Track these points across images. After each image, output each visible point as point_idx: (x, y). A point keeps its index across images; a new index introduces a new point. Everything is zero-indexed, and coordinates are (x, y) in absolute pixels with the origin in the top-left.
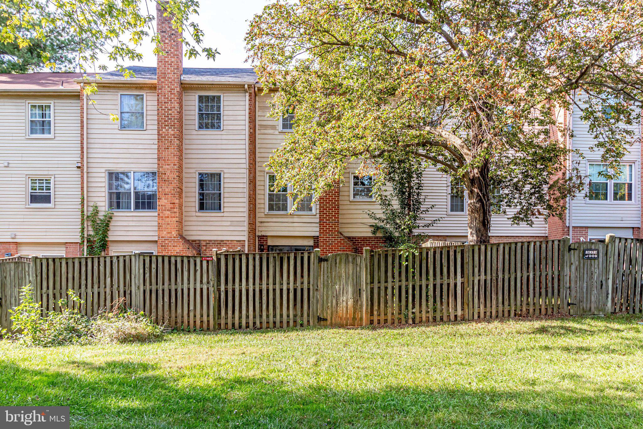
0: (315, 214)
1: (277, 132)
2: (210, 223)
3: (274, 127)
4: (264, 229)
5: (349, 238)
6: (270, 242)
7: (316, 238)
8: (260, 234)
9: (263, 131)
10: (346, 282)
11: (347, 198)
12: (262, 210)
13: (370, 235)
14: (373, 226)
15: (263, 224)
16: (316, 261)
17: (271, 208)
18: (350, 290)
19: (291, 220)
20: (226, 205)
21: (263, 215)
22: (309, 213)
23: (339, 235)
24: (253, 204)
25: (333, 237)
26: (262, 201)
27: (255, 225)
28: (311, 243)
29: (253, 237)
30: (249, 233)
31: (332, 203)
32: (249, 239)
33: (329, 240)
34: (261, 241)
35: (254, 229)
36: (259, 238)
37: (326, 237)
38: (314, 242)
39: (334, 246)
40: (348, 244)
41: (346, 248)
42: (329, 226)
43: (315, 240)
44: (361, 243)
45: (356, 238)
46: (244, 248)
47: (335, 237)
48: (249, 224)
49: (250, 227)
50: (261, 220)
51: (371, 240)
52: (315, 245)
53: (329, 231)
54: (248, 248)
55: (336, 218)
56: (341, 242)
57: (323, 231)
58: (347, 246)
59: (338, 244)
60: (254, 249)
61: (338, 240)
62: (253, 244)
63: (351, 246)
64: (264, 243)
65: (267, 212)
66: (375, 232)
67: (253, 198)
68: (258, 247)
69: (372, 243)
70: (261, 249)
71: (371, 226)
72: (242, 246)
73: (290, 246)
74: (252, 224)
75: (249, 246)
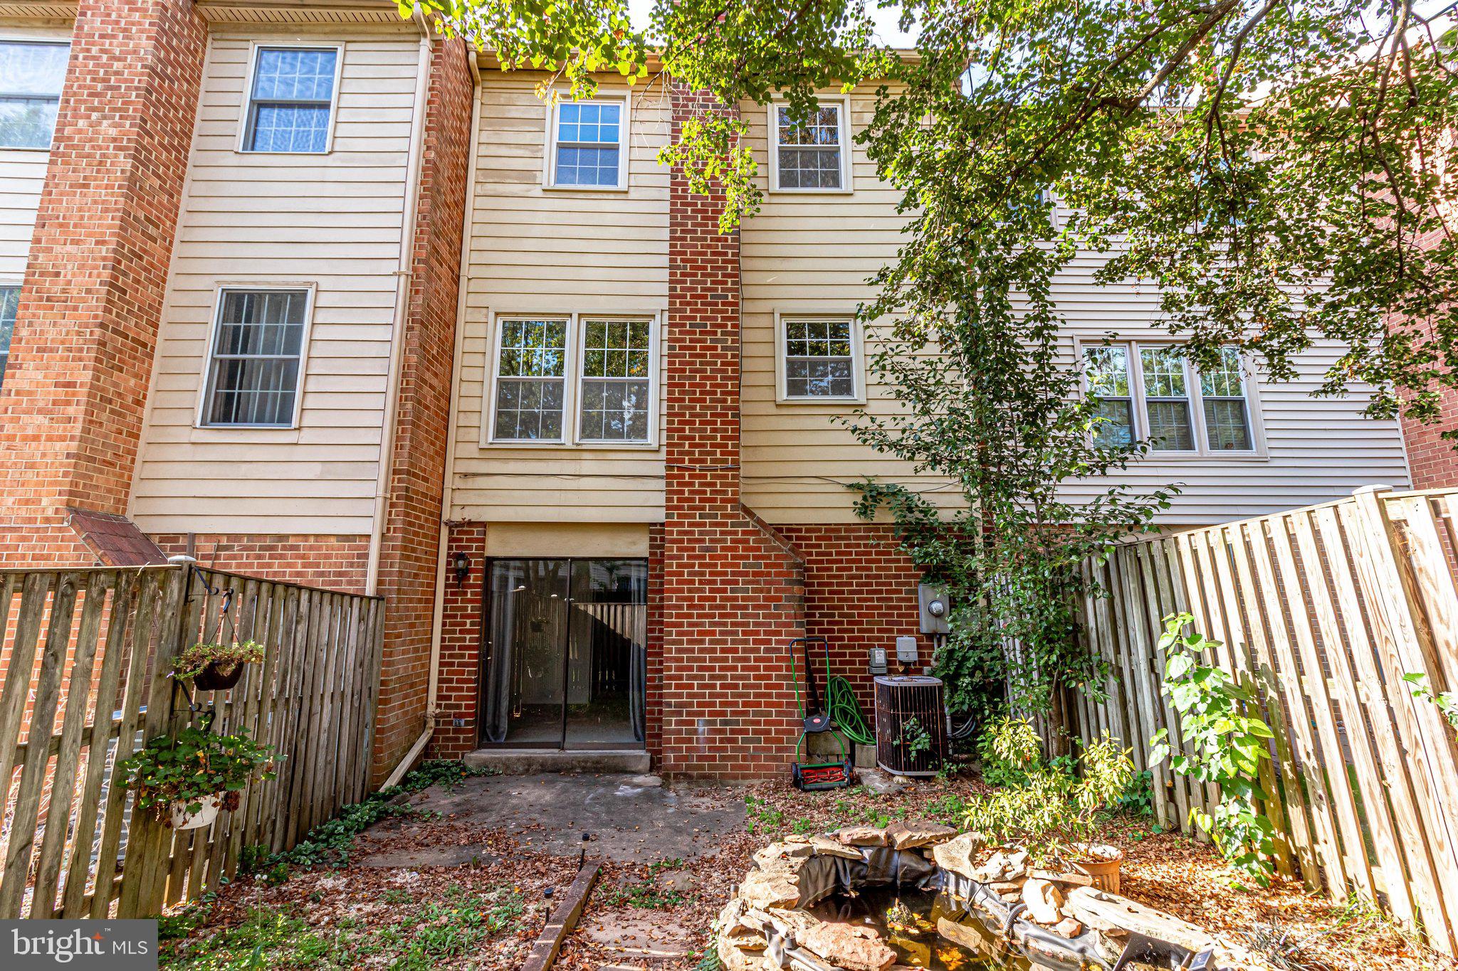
0: (655, 446)
1: (537, 191)
2: (244, 470)
3: (527, 176)
4: (472, 498)
5: (778, 529)
6: (496, 546)
7: (656, 531)
8: (457, 516)
9: (490, 188)
11: (766, 394)
12: (473, 435)
13: (851, 518)
14: (859, 487)
15: (471, 483)
17: (503, 430)
19: (569, 467)
20: (311, 402)
21: (472, 450)
22: (636, 443)
23: (737, 516)
24: (419, 402)
25: (717, 524)
26: (474, 405)
27: (440, 482)
28: (640, 547)
29: (411, 524)
30: (392, 505)
31: (712, 401)
32: (388, 529)
33: (701, 533)
34: (461, 540)
35: (432, 499)
36: (451, 532)
37: (690, 525)
38: (651, 547)
39: (720, 557)
40: (774, 549)
41: (767, 566)
42: (701, 484)
43: (655, 539)
44: (819, 546)
45: (800, 531)
46: (364, 565)
47: (725, 525)
48: (395, 472)
49: (396, 484)
50: (463, 467)
51: (856, 538)
52: (655, 554)
53: (701, 500)
54: (380, 565)
55: (730, 453)
56: (747, 541)
57: (679, 500)
58: (769, 557)
59: (736, 549)
60: (421, 568)
61: (736, 533)
62: (407, 550)
63: (785, 557)
64: (470, 548)
65: (490, 440)
66: (866, 508)
67: (425, 381)
68: (449, 563)
69: (858, 546)
70: (456, 570)
71: (850, 486)
72: (359, 556)
73: (565, 559)
74: (408, 472)
75: (388, 556)
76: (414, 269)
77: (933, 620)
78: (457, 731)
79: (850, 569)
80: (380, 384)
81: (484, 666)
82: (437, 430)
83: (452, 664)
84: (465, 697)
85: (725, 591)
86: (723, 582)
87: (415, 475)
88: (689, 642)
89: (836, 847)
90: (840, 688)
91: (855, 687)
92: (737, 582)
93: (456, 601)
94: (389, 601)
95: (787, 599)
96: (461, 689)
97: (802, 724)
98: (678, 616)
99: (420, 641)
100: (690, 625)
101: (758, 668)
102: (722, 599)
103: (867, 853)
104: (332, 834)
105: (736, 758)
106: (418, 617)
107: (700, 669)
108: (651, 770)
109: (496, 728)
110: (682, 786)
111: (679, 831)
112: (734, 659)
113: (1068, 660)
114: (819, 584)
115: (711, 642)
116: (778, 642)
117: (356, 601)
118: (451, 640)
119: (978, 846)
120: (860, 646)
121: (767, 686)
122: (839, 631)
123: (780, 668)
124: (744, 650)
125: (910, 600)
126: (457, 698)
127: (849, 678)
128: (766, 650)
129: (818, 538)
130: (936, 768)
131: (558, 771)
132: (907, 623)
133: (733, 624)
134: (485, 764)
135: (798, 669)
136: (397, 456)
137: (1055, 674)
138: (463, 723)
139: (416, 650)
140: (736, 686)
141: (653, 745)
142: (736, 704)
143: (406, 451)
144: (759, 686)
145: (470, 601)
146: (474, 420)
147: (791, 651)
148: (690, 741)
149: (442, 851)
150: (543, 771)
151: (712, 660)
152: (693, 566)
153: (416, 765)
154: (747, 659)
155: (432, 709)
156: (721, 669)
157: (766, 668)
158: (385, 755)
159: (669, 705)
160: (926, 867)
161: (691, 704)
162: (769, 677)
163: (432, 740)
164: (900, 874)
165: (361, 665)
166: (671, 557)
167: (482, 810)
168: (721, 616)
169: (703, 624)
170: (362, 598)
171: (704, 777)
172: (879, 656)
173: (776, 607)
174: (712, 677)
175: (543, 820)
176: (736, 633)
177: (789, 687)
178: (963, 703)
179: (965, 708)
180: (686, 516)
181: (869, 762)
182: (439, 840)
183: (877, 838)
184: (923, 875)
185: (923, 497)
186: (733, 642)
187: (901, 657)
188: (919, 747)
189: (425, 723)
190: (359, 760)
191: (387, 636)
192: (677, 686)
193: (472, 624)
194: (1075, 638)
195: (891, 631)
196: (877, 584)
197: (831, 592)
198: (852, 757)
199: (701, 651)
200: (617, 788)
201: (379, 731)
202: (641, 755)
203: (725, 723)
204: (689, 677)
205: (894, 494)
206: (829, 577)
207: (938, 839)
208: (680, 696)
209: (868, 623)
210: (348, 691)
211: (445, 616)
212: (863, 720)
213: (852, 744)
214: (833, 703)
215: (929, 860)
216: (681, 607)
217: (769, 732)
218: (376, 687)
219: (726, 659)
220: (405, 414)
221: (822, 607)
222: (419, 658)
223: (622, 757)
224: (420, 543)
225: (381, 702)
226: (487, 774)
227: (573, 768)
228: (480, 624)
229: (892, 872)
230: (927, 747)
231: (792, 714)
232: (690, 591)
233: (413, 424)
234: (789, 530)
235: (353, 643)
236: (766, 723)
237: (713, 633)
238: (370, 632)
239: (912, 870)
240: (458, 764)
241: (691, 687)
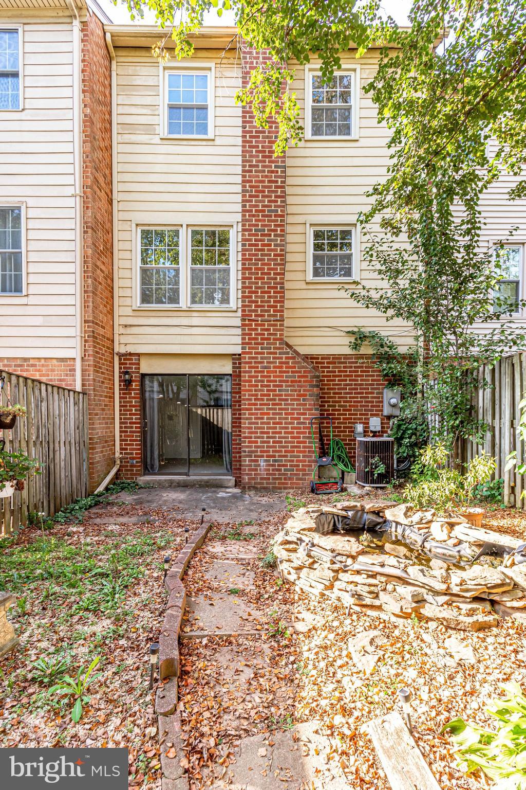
0: (235, 308)
1: (156, 140)
3: (149, 128)
4: (130, 340)
5: (307, 357)
6: (146, 367)
7: (236, 359)
8: (123, 350)
9: (127, 138)
11: (300, 276)
12: (128, 302)
13: (348, 351)
14: (353, 333)
15: (129, 331)
17: (146, 298)
19: (185, 321)
20: (32, 279)
21: (128, 311)
22: (224, 307)
23: (282, 348)
24: (95, 280)
25: (271, 353)
26: (127, 283)
27: (111, 330)
28: (226, 368)
29: (97, 352)
30: (86, 341)
31: (268, 279)
32: (85, 355)
33: (262, 358)
34: (126, 364)
35: (108, 339)
36: (120, 359)
37: (256, 353)
38: (233, 367)
39: (273, 372)
40: (303, 367)
41: (299, 377)
42: (262, 330)
43: (236, 363)
44: (329, 367)
45: (318, 358)
46: (73, 375)
47: (275, 353)
48: (86, 322)
49: (86, 328)
50: (124, 321)
51: (350, 363)
52: (236, 372)
53: (262, 339)
54: (83, 375)
55: (279, 311)
56: (288, 363)
57: (249, 339)
58: (300, 372)
59: (282, 367)
60: (105, 378)
61: (281, 358)
62: (97, 368)
63: (310, 372)
64: (131, 368)
65: (138, 305)
66: (357, 345)
67: (98, 267)
68: (120, 377)
69: (351, 367)
70: (125, 381)
71: (348, 332)
72: (70, 370)
73: (185, 375)
74: (93, 322)
75: (86, 370)
76: (84, 193)
77: (390, 409)
78: (131, 466)
79: (346, 380)
80: (70, 268)
81: (144, 433)
82: (107, 298)
83: (126, 432)
84: (135, 449)
85: (275, 391)
86: (274, 386)
87: (97, 324)
88: (256, 418)
89: (335, 510)
90: (337, 445)
91: (345, 444)
92: (282, 386)
93: (126, 398)
94: (89, 395)
95: (311, 396)
96: (133, 445)
97: (316, 462)
98: (249, 404)
99: (108, 418)
100: (256, 409)
101: (293, 433)
102: (274, 395)
103: (350, 514)
104: (73, 510)
105: (280, 479)
106: (106, 405)
107: (261, 433)
108: (236, 486)
109: (152, 466)
110: (252, 493)
111: (251, 511)
112: (280, 428)
113: (465, 424)
114: (328, 389)
115: (268, 419)
116: (304, 419)
117: (71, 393)
118: (124, 419)
119: (409, 509)
120: (349, 423)
121: (298, 442)
122: (338, 415)
123: (305, 433)
124: (286, 423)
125: (378, 398)
126: (131, 449)
127: (343, 440)
128: (298, 423)
129: (328, 363)
130: (387, 483)
131: (187, 486)
132: (376, 411)
133: (280, 409)
134: (148, 482)
135: (315, 433)
136: (86, 312)
137: (457, 432)
138: (135, 462)
139: (107, 423)
140: (281, 442)
141: (236, 473)
142: (281, 451)
143: (91, 308)
144: (293, 442)
145: (134, 398)
146: (127, 292)
147: (312, 423)
148: (256, 470)
149: (130, 517)
150: (179, 486)
151: (268, 428)
152: (257, 376)
153: (112, 482)
154: (287, 428)
155: (117, 455)
156: (273, 433)
157: (297, 433)
158: (95, 475)
159: (245, 452)
160: (380, 520)
161: (257, 451)
162: (299, 438)
163: (119, 470)
164: (367, 523)
165: (78, 428)
166: (245, 372)
167: (148, 502)
168: (273, 404)
169: (263, 409)
170: (75, 392)
171: (264, 488)
172: (360, 428)
173: (304, 400)
174: (268, 437)
175: (181, 506)
176: (281, 414)
177: (310, 442)
178: (404, 452)
179: (405, 455)
180: (253, 348)
181: (351, 481)
182: (128, 513)
183: (356, 506)
184: (379, 523)
185: (390, 338)
186: (280, 418)
187: (372, 429)
188: (379, 472)
189: (115, 462)
190: (82, 477)
191: (90, 414)
192: (249, 442)
193: (136, 410)
194: (470, 414)
195: (367, 414)
196: (360, 389)
197: (334, 393)
198: (343, 478)
199: (262, 423)
200: (218, 493)
201: (91, 463)
202: (231, 479)
203: (275, 461)
204: (255, 437)
205: (373, 337)
206: (333, 385)
207: (388, 507)
208: (251, 447)
209: (354, 410)
210: (73, 441)
211: (120, 406)
212: (350, 461)
213: (343, 473)
214: (333, 452)
215: (382, 517)
216: (250, 400)
217: (298, 466)
218: (87, 441)
219: (275, 428)
220: (88, 286)
221: (329, 402)
222: (108, 428)
223: (220, 479)
224: (103, 364)
225: (90, 448)
226: (149, 487)
227: (194, 485)
228: (140, 410)
229: (363, 523)
230: (384, 471)
231: (311, 457)
232: (256, 391)
233: (93, 293)
234: (311, 358)
235: (72, 416)
236: (297, 461)
237: (269, 414)
238: (81, 411)
239: (373, 521)
240: (134, 483)
241: (257, 442)
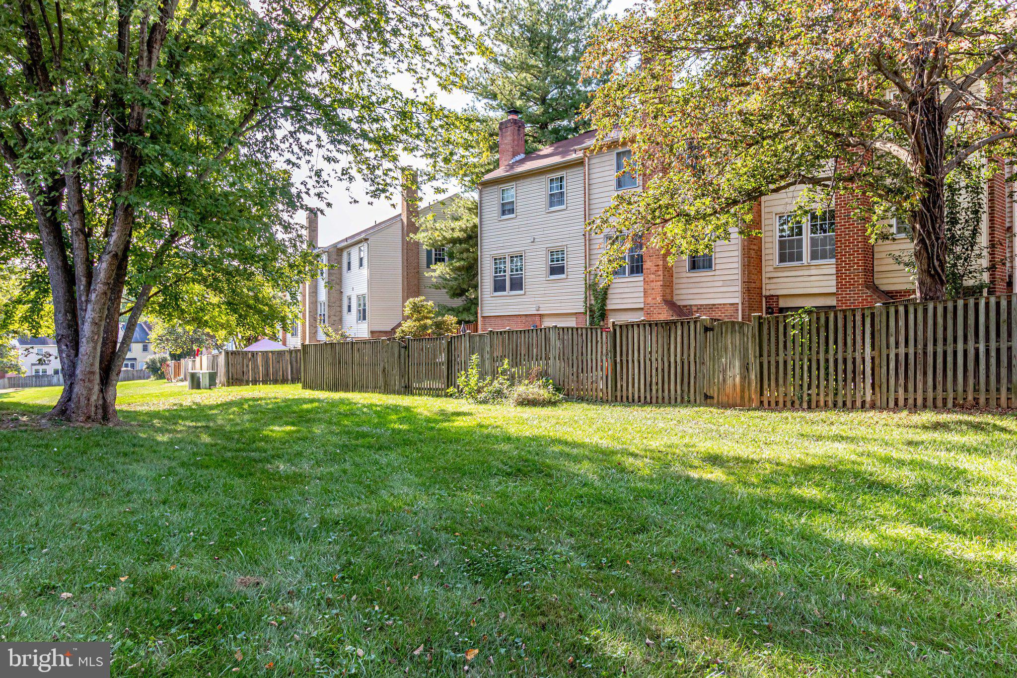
2: (701, 285)
4: (772, 287)
6: (782, 304)
8: (768, 293)
10: (733, 355)
15: (771, 281)
16: (702, 331)
17: (782, 259)
18: (737, 364)
19: (807, 273)
20: (718, 261)
21: (770, 269)
22: (832, 260)
26: (770, 251)
27: (761, 282)
29: (751, 298)
30: (744, 293)
32: (744, 301)
34: (770, 302)
35: (759, 288)
36: (766, 299)
46: (737, 313)
48: (744, 282)
50: (769, 275)
54: (742, 313)
64: (774, 304)
65: (778, 264)
67: (751, 249)
68: (766, 310)
72: (736, 310)
75: (744, 309)
80: (736, 253)
87: (751, 282)
136: (744, 277)
143: (747, 274)
146: (770, 257)
220: (745, 262)
224: (755, 304)
233: (748, 265)
